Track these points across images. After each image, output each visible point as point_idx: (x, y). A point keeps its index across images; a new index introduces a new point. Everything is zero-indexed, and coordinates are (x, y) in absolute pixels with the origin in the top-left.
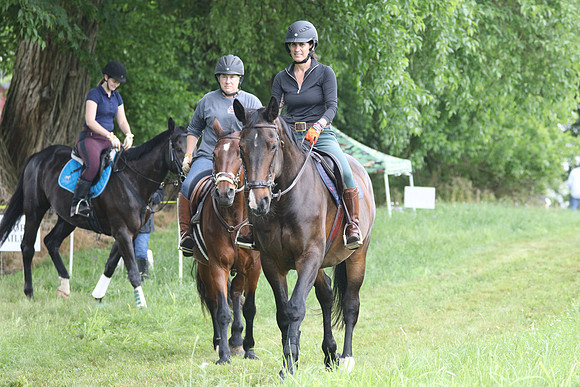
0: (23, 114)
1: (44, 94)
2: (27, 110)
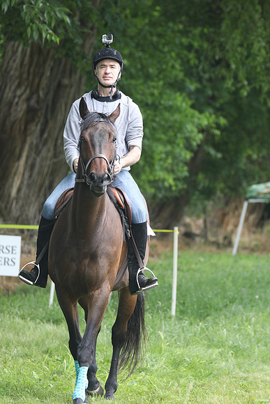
0: (7, 123)
1: (33, 102)
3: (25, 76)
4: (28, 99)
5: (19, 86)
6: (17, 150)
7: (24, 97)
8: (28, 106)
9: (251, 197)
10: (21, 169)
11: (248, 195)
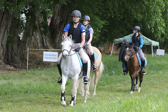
0: (55, 25)
1: (61, 20)
2: (56, 24)
3: (59, 13)
4: (60, 19)
5: (58, 16)
6: (58, 31)
7: (59, 19)
8: (60, 21)
9: (115, 42)
10: (59, 36)
11: (114, 42)
